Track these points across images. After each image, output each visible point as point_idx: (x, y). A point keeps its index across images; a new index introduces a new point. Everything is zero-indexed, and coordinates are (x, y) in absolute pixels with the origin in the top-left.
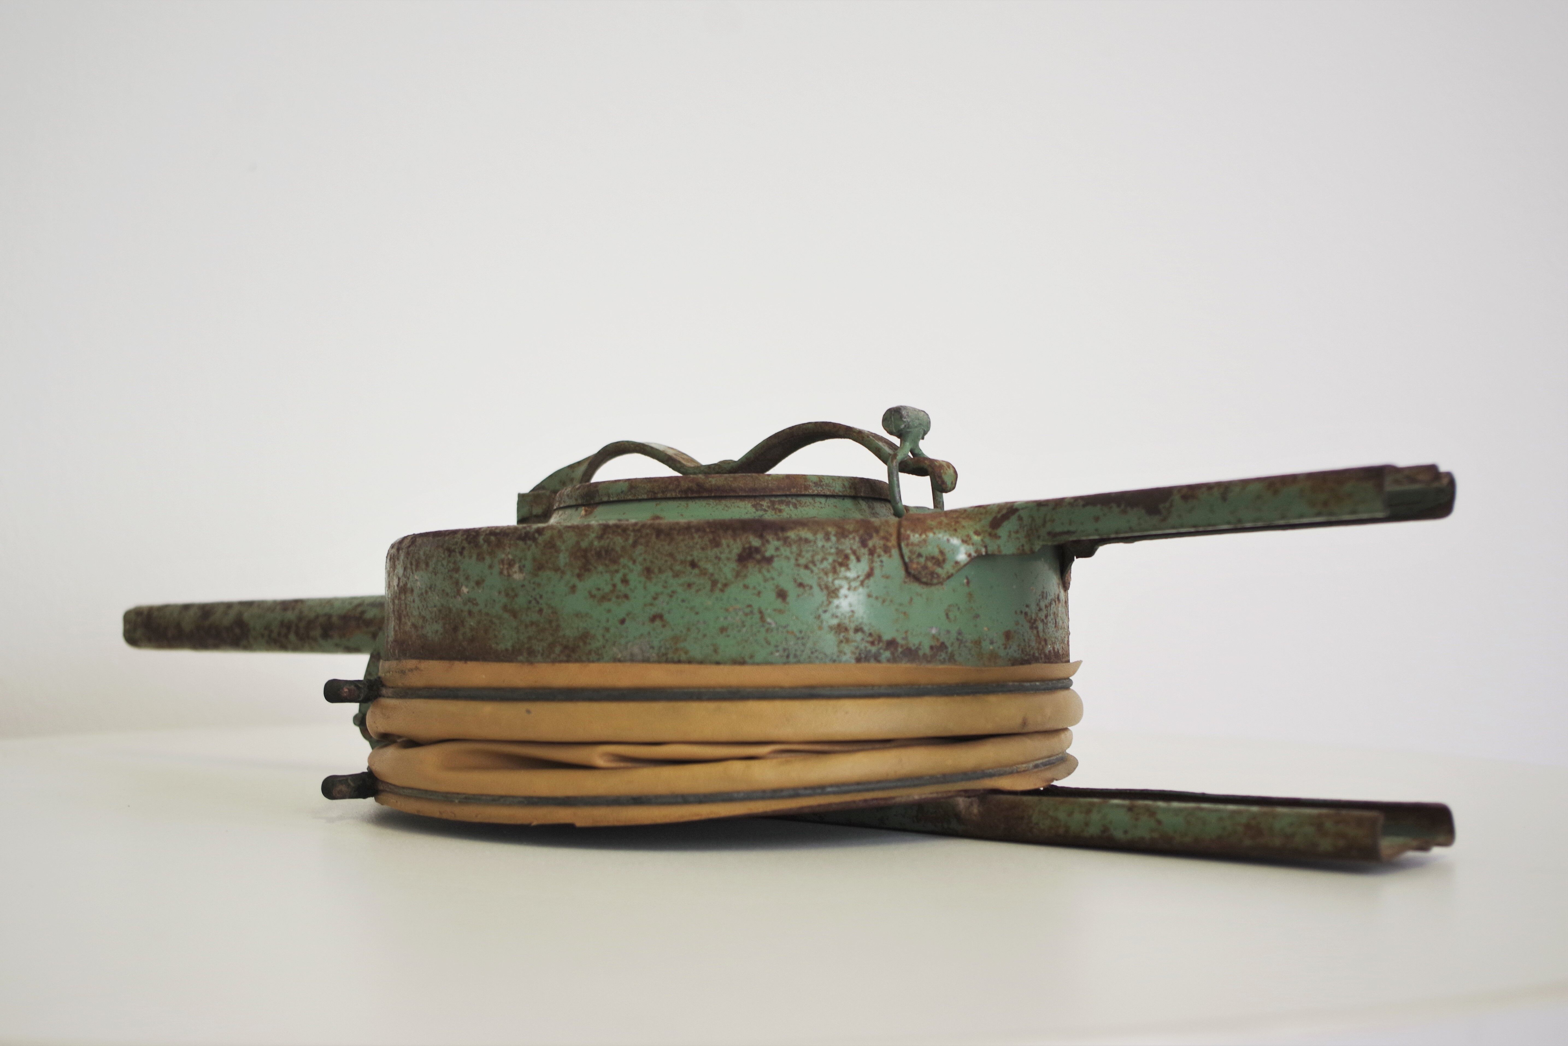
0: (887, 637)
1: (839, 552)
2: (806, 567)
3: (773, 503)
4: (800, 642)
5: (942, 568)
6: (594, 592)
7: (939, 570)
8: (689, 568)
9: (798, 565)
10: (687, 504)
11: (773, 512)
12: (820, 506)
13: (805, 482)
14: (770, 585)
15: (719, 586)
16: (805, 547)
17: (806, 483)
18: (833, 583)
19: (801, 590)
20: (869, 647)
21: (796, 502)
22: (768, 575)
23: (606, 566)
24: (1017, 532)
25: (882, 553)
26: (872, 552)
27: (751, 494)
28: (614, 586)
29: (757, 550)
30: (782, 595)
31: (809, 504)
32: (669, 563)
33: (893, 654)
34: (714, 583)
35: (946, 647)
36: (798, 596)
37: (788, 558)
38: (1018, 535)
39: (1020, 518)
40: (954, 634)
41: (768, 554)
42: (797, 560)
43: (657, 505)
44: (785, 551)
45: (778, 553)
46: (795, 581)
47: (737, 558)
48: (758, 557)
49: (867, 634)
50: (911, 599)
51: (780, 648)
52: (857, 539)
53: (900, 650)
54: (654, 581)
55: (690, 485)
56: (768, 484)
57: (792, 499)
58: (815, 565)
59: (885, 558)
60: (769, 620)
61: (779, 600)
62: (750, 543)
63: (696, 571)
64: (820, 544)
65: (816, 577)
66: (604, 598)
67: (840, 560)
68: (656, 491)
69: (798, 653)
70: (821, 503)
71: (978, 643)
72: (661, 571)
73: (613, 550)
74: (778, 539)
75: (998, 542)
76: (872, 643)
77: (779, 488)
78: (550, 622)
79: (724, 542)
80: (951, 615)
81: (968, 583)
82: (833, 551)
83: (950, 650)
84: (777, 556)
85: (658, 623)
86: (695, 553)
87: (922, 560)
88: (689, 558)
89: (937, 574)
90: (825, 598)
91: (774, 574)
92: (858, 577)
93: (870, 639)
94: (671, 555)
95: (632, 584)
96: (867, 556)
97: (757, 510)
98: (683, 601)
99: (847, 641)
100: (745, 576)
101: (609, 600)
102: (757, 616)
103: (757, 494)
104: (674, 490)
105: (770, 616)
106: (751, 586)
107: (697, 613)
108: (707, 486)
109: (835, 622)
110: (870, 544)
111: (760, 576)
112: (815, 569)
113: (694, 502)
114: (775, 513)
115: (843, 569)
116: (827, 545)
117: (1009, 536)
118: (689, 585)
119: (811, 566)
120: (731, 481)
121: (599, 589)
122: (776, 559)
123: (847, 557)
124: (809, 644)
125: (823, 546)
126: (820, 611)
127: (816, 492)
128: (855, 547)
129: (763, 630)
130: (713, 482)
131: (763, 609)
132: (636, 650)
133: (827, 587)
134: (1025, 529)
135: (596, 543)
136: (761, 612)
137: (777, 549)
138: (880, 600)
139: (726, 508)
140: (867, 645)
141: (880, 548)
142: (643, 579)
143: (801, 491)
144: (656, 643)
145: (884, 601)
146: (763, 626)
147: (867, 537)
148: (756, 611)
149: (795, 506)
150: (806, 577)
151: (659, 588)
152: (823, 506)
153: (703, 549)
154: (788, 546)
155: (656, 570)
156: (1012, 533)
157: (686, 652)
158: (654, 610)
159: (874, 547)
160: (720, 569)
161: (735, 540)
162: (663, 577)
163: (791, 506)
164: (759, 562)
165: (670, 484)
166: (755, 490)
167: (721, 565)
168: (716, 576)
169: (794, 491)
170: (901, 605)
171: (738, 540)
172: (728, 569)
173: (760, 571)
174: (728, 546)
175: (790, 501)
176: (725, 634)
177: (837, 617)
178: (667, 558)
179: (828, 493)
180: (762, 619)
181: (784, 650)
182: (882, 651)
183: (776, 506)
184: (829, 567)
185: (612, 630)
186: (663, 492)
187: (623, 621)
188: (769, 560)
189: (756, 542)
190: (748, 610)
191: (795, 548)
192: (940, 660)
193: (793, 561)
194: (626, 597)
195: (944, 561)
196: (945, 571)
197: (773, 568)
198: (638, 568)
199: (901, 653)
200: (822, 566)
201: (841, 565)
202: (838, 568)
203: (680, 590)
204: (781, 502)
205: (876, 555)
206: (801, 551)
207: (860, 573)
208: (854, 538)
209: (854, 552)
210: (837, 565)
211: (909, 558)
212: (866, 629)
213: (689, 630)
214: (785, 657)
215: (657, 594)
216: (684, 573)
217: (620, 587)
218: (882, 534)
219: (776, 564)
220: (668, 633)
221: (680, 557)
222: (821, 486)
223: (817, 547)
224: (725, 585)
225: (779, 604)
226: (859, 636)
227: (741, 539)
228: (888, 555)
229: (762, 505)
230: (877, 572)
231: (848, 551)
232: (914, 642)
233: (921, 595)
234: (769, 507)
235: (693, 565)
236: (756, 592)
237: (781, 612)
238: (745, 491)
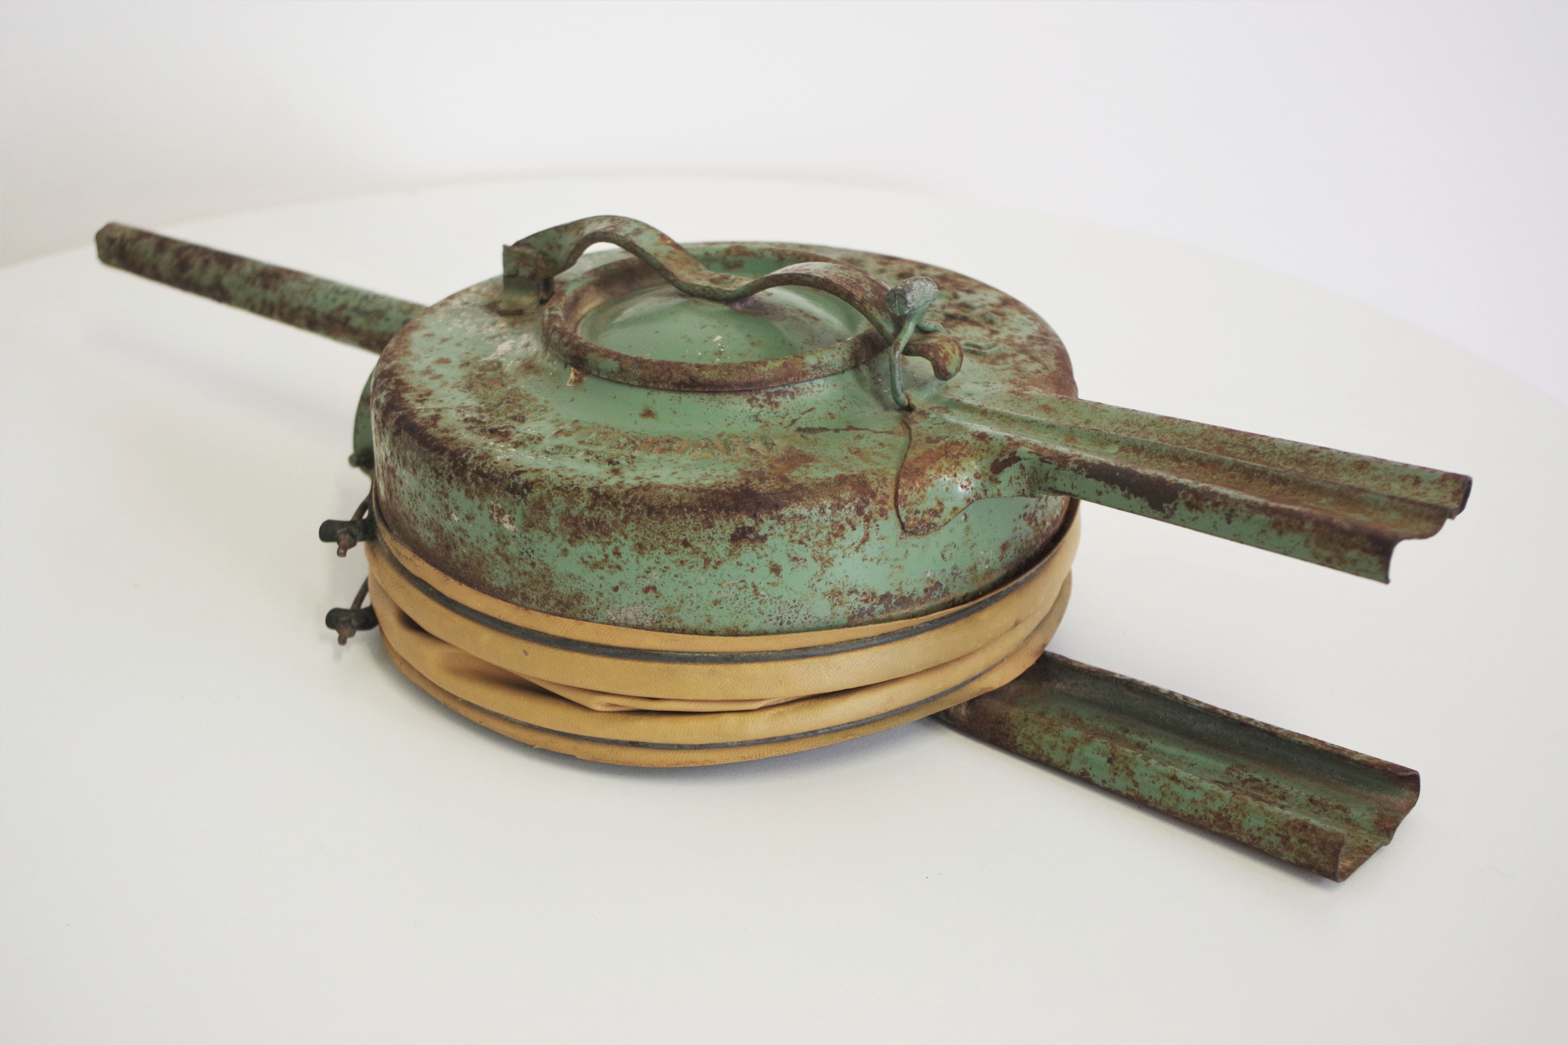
0: (880, 592)
1: (834, 523)
2: (801, 542)
3: (769, 395)
4: (793, 610)
5: (940, 517)
6: (586, 559)
7: (936, 520)
8: (682, 547)
9: (793, 541)
10: (680, 398)
11: (770, 407)
12: (818, 389)
14: (764, 561)
15: (712, 563)
16: (799, 524)
17: (804, 369)
18: (827, 554)
19: (796, 563)
20: (863, 605)
21: (793, 390)
22: (762, 553)
23: (598, 537)
24: (1018, 478)
25: (879, 517)
26: (867, 519)
27: (746, 389)
28: (606, 556)
29: (751, 530)
30: (776, 569)
31: (807, 390)
32: (661, 541)
33: (886, 606)
34: (707, 561)
35: (941, 585)
36: (792, 569)
37: (782, 536)
38: (1019, 481)
39: (1022, 467)
40: (949, 571)
41: (761, 533)
42: (791, 537)
43: (648, 394)
44: (779, 529)
45: (772, 531)
46: (789, 556)
47: (730, 538)
48: (752, 536)
49: (861, 594)
50: (907, 552)
51: (774, 617)
52: (853, 508)
53: (894, 601)
54: (646, 556)
55: (683, 378)
56: (764, 376)
57: (789, 387)
58: (809, 540)
59: (881, 522)
60: (762, 593)
61: (773, 574)
62: (743, 523)
63: (689, 550)
64: (815, 519)
65: (810, 550)
66: (596, 566)
67: (835, 532)
68: (648, 380)
69: (792, 620)
70: (819, 385)
71: (973, 569)
72: (653, 548)
73: (604, 522)
74: (772, 519)
75: (998, 486)
76: (866, 601)
77: (775, 380)
78: (544, 576)
79: (717, 522)
80: (947, 555)
81: (966, 519)
82: (828, 524)
83: (944, 586)
84: (771, 535)
85: (651, 593)
86: (688, 533)
87: (919, 516)
88: (682, 538)
89: (934, 524)
90: (819, 569)
91: (768, 551)
92: (853, 544)
93: (864, 598)
94: (663, 534)
95: (624, 557)
96: (862, 523)
97: (753, 407)
98: (676, 576)
99: (841, 603)
100: (739, 554)
101: (602, 568)
102: (751, 589)
103: (753, 388)
104: (667, 382)
105: (763, 589)
106: (744, 563)
107: (690, 587)
108: (701, 380)
109: (829, 588)
110: (866, 511)
111: (754, 554)
112: (810, 544)
113: (687, 396)
114: (772, 409)
115: (838, 539)
116: (822, 519)
117: (1010, 481)
118: (682, 562)
119: (805, 540)
120: (725, 375)
121: (591, 557)
122: (769, 538)
123: (842, 528)
124: (803, 612)
125: (818, 521)
126: (814, 581)
128: (850, 517)
129: (757, 602)
130: (707, 377)
131: (757, 583)
132: (630, 616)
133: (821, 559)
134: (1027, 476)
135: (586, 513)
136: (754, 586)
137: (771, 528)
138: (875, 561)
139: (721, 405)
140: (860, 603)
141: (877, 512)
142: (635, 554)
144: (650, 612)
145: (879, 561)
146: (756, 598)
147: (863, 504)
148: (749, 584)
149: (792, 396)
150: (799, 551)
151: (652, 563)
152: (821, 389)
153: (695, 529)
154: (782, 524)
155: (648, 547)
156: (1013, 478)
157: (680, 621)
158: (648, 583)
159: (870, 512)
160: (713, 548)
161: (728, 521)
162: (656, 553)
163: (788, 397)
164: (752, 541)
165: (661, 374)
166: (750, 383)
167: (715, 545)
168: (709, 555)
169: (791, 380)
170: (896, 560)
171: (731, 521)
172: (722, 548)
173: (753, 550)
174: (721, 527)
175: (787, 391)
176: (718, 606)
177: (831, 583)
178: (659, 537)
179: (827, 374)
180: (756, 591)
181: (778, 619)
182: (875, 606)
183: (773, 399)
184: (824, 539)
185: (606, 595)
186: (655, 382)
187: (616, 589)
188: (763, 539)
189: (749, 522)
190: (741, 585)
191: (789, 526)
192: (934, 599)
193: (787, 538)
194: (619, 567)
195: (942, 510)
196: (942, 518)
197: (767, 545)
198: (630, 543)
199: (894, 604)
200: (817, 540)
201: (836, 536)
202: (833, 538)
203: (672, 566)
204: (778, 393)
205: (872, 521)
206: (795, 528)
207: (855, 541)
208: (850, 508)
209: (849, 522)
210: (831, 536)
211: (906, 518)
212: (860, 590)
213: (682, 601)
214: (778, 625)
215: (650, 568)
216: (676, 550)
217: (612, 557)
218: (879, 498)
219: (770, 542)
220: (661, 603)
221: (673, 536)
222: (820, 368)
223: (812, 522)
224: (719, 563)
225: (773, 578)
226: (854, 596)
227: (734, 520)
228: (885, 517)
229: (758, 400)
230: (873, 536)
231: (844, 522)
232: (907, 590)
233: (917, 546)
234: (765, 401)
235: (686, 544)
236: (750, 568)
237: (774, 584)
238: (740, 385)
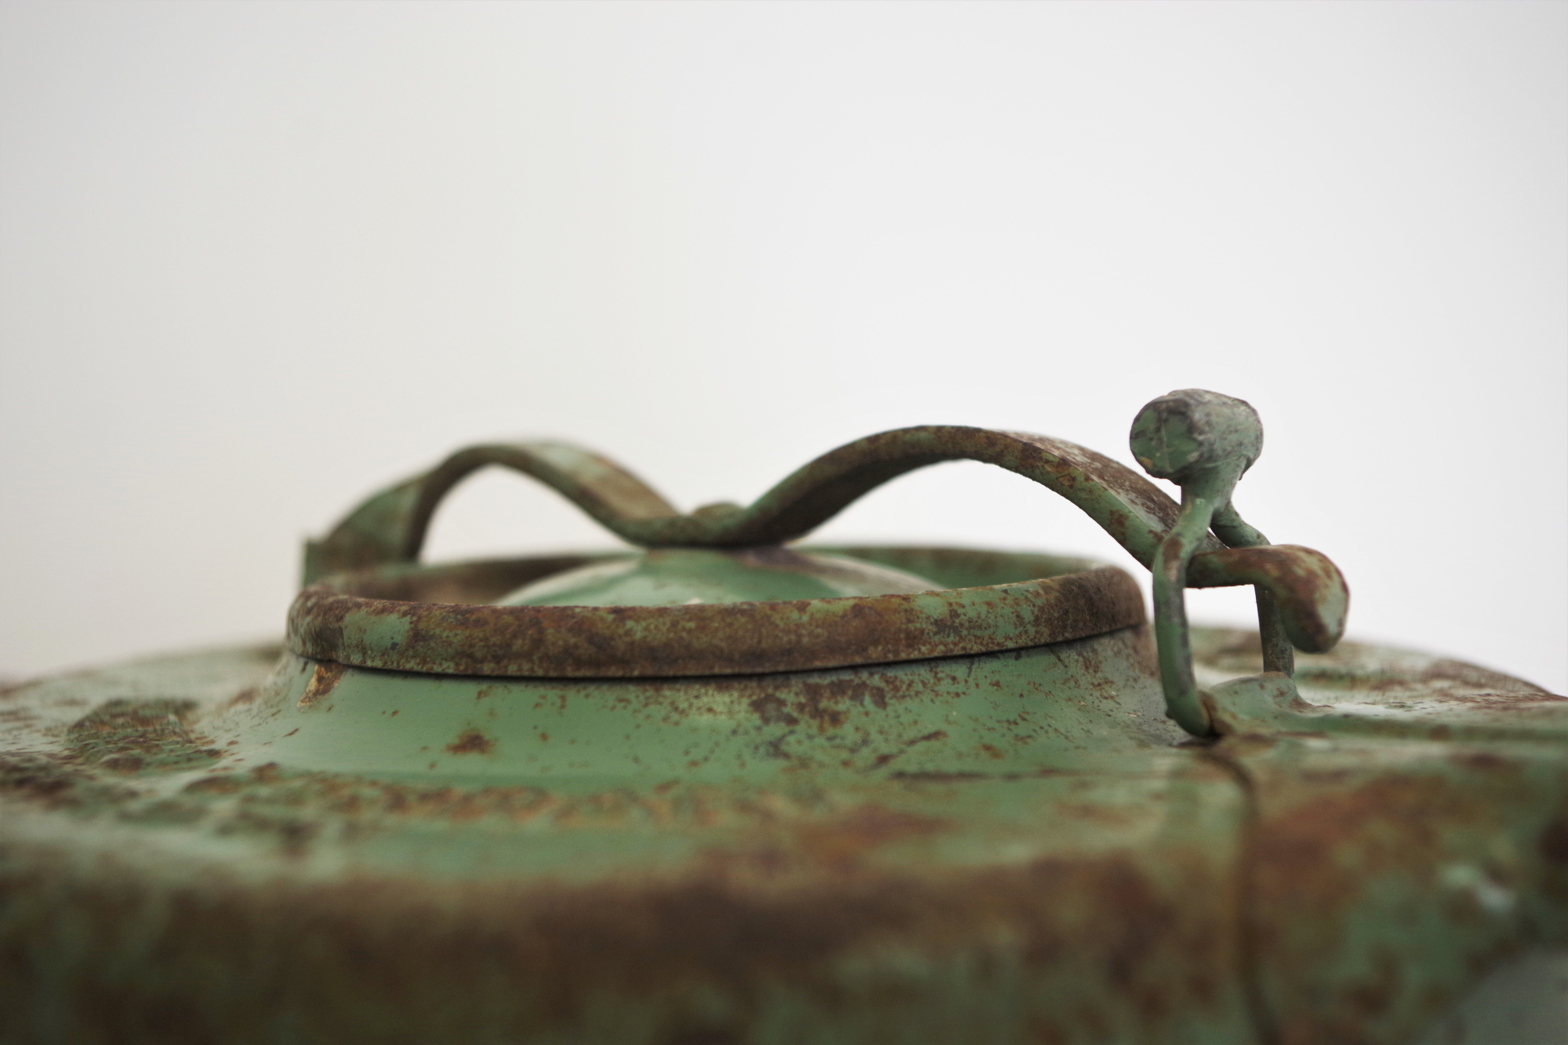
3: (814, 693)
10: (563, 698)
11: (815, 723)
12: (953, 689)
13: (909, 621)
17: (911, 627)
21: (883, 685)
25: (1187, 1003)
26: (1149, 1008)
27: (747, 670)
31: (920, 687)
43: (480, 694)
52: (1098, 962)
55: (572, 641)
56: (799, 636)
57: (871, 675)
64: (960, 998)
68: (479, 655)
70: (954, 679)
77: (831, 648)
87: (1322, 1006)
97: (766, 721)
103: (767, 668)
104: (527, 656)
108: (620, 645)
110: (1145, 975)
113: (583, 693)
114: (821, 729)
120: (690, 631)
127: (940, 650)
128: (1087, 997)
130: (639, 635)
139: (675, 716)
141: (1181, 983)
143: (896, 652)
147: (1132, 951)
149: (880, 700)
152: (961, 688)
159: (1159, 983)
163: (867, 700)
165: (515, 636)
166: (759, 656)
169: (875, 653)
175: (864, 685)
179: (976, 648)
183: (824, 704)
186: (497, 659)
195: (1392, 991)
204: (838, 689)
208: (1086, 961)
211: (1280, 1008)
222: (956, 630)
229: (782, 703)
234: (801, 707)
238: (730, 660)
